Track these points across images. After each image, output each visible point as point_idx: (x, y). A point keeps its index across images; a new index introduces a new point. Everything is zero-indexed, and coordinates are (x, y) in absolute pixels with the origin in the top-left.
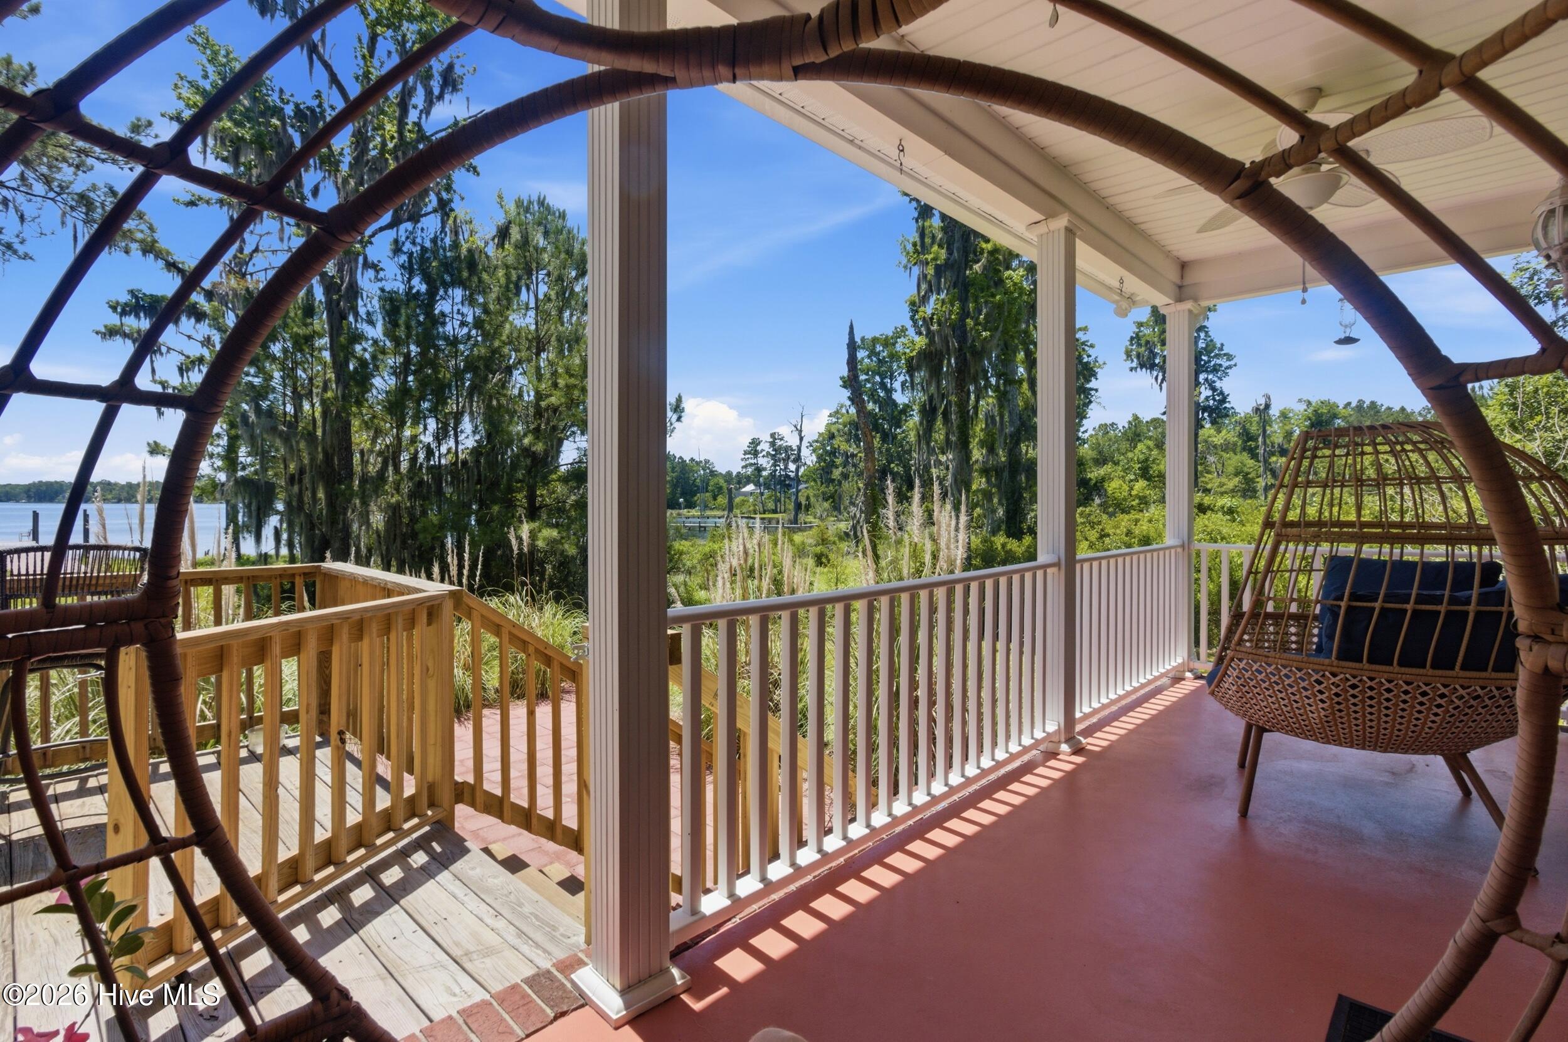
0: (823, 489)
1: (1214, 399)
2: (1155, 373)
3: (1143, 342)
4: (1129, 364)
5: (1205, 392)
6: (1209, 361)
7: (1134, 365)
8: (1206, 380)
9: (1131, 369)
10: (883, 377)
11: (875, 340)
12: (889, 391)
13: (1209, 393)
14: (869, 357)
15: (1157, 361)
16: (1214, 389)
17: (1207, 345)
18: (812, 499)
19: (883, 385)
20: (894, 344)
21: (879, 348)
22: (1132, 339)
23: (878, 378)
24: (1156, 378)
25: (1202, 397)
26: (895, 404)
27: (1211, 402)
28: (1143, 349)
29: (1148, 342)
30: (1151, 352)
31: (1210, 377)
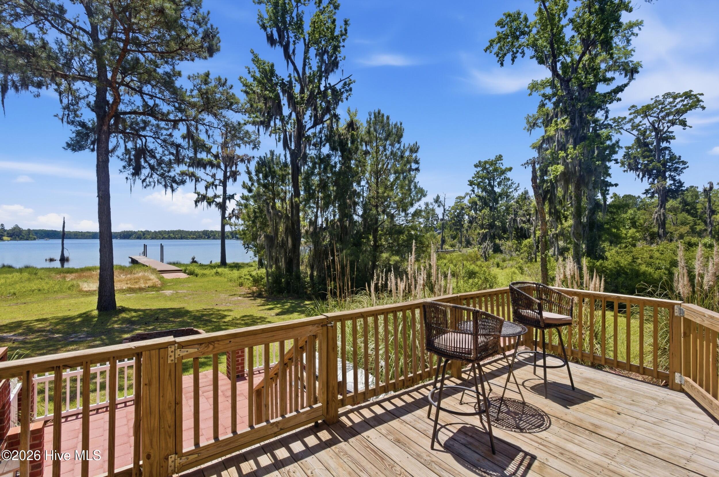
0: (451, 233)
1: (675, 186)
2: (638, 173)
3: (632, 157)
4: (623, 169)
5: (669, 182)
6: (672, 166)
7: (625, 169)
8: (670, 175)
9: (624, 171)
10: (489, 180)
11: (486, 162)
12: (492, 187)
13: (672, 182)
14: (482, 170)
15: (639, 166)
16: (674, 180)
17: (671, 157)
18: (446, 238)
19: (490, 184)
20: (496, 164)
21: (488, 166)
22: (625, 155)
23: (487, 181)
24: (639, 176)
25: (668, 184)
26: (495, 193)
27: (673, 187)
28: (632, 161)
29: (635, 157)
30: (636, 161)
31: (672, 174)
